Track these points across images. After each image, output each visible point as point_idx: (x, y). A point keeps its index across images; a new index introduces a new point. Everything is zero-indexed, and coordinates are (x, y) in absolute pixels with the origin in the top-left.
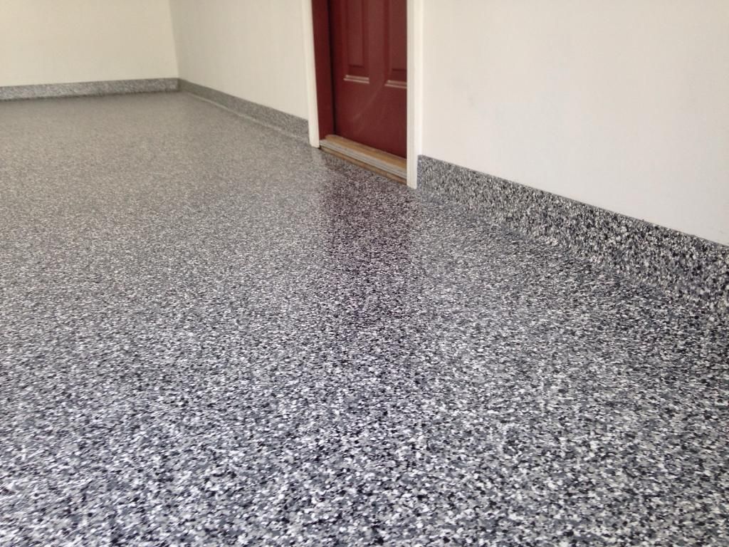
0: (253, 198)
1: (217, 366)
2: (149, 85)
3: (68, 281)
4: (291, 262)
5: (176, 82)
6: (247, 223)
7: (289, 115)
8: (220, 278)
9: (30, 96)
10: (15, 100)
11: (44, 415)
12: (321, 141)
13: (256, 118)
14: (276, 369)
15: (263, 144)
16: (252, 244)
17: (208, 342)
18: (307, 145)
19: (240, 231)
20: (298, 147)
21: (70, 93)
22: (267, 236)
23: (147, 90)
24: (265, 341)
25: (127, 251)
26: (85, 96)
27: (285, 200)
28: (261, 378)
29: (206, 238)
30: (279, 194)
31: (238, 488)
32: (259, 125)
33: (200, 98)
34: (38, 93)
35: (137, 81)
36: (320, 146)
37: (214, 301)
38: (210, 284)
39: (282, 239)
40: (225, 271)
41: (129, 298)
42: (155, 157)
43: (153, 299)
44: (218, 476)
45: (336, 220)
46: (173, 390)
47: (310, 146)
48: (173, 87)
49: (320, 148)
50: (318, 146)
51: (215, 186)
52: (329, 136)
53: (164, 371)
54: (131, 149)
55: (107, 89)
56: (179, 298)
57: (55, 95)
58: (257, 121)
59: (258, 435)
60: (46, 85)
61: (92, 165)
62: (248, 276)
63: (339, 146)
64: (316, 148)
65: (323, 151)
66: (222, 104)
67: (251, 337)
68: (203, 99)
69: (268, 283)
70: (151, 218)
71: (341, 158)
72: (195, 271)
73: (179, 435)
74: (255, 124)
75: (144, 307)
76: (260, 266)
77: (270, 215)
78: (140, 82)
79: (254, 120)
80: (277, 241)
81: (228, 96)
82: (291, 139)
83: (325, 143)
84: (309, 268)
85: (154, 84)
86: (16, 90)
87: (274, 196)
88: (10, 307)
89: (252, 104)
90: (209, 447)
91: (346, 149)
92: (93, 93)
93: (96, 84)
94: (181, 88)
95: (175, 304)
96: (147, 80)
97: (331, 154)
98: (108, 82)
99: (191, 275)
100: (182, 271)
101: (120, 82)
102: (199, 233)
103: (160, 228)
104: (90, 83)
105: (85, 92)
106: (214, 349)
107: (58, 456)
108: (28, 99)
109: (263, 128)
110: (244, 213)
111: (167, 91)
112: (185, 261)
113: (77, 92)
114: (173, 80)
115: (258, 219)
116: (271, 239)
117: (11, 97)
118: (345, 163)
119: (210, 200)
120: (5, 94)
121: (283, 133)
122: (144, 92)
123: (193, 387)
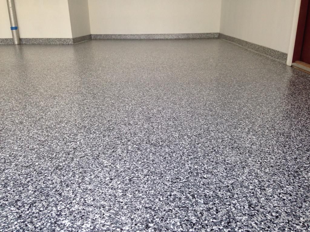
0: (265, 85)
1: (269, 152)
2: (207, 35)
3: (200, 109)
4: (290, 115)
5: (218, 35)
6: (264, 96)
7: (276, 51)
8: (259, 117)
9: (164, 38)
10: (158, 39)
11: (208, 155)
12: (293, 63)
13: (257, 51)
14: (297, 158)
15: (262, 62)
16: (269, 105)
17: (262, 142)
18: (285, 65)
19: (262, 99)
20: (280, 65)
21: (178, 38)
22: (275, 102)
23: (206, 37)
24: (288, 146)
25: (218, 101)
26: (182, 39)
27: (279, 88)
28: (291, 160)
29: (248, 100)
30: (276, 85)
31: (294, 200)
32: (258, 54)
33: (229, 41)
34: (167, 37)
35: (203, 34)
36: (292, 65)
37: (260, 126)
38: (256, 119)
39: (283, 104)
40: (261, 114)
41: (224, 119)
42: (217, 65)
43: (234, 121)
44: (284, 194)
45: (307, 99)
46: (254, 157)
47: (287, 65)
48: (216, 36)
49: (292, 66)
50: (291, 65)
51: (246, 79)
52: (297, 61)
53: (248, 149)
54: (207, 61)
55: (191, 37)
56: (245, 122)
57: (172, 38)
58: (258, 52)
59: (297, 183)
60: (170, 34)
61: (194, 67)
62: (271, 118)
63: (303, 66)
64: (289, 66)
65: (293, 68)
66: (240, 44)
67: (281, 143)
68: (230, 42)
69: (282, 122)
70: (223, 89)
71: (304, 72)
72: (247, 112)
73: (262, 174)
74: (257, 54)
75: (231, 123)
76: (276, 115)
77: (274, 94)
78: (204, 34)
79: (256, 52)
80: (281, 105)
81: (243, 41)
82: (276, 61)
83: (295, 64)
84: (300, 119)
85: (209, 35)
86: (159, 35)
87: (274, 85)
88: (184, 115)
89: (256, 45)
90: (276, 182)
91: (307, 68)
92: (186, 38)
93: (187, 34)
94: (220, 37)
95: (243, 124)
96: (207, 33)
97: (298, 70)
98: (192, 34)
99: (246, 114)
100: (242, 112)
101: (196, 34)
102: (244, 98)
103: (228, 94)
104: (185, 34)
105: (183, 37)
106: (266, 145)
107: (218, 170)
108: (163, 39)
109: (261, 56)
110: (262, 91)
111: (214, 38)
112: (242, 108)
113: (180, 37)
114: (217, 33)
115: (269, 95)
116: (278, 104)
117: (157, 38)
118: (307, 74)
119: (245, 85)
120: (156, 37)
121: (272, 58)
122: (205, 38)
123: (262, 158)
